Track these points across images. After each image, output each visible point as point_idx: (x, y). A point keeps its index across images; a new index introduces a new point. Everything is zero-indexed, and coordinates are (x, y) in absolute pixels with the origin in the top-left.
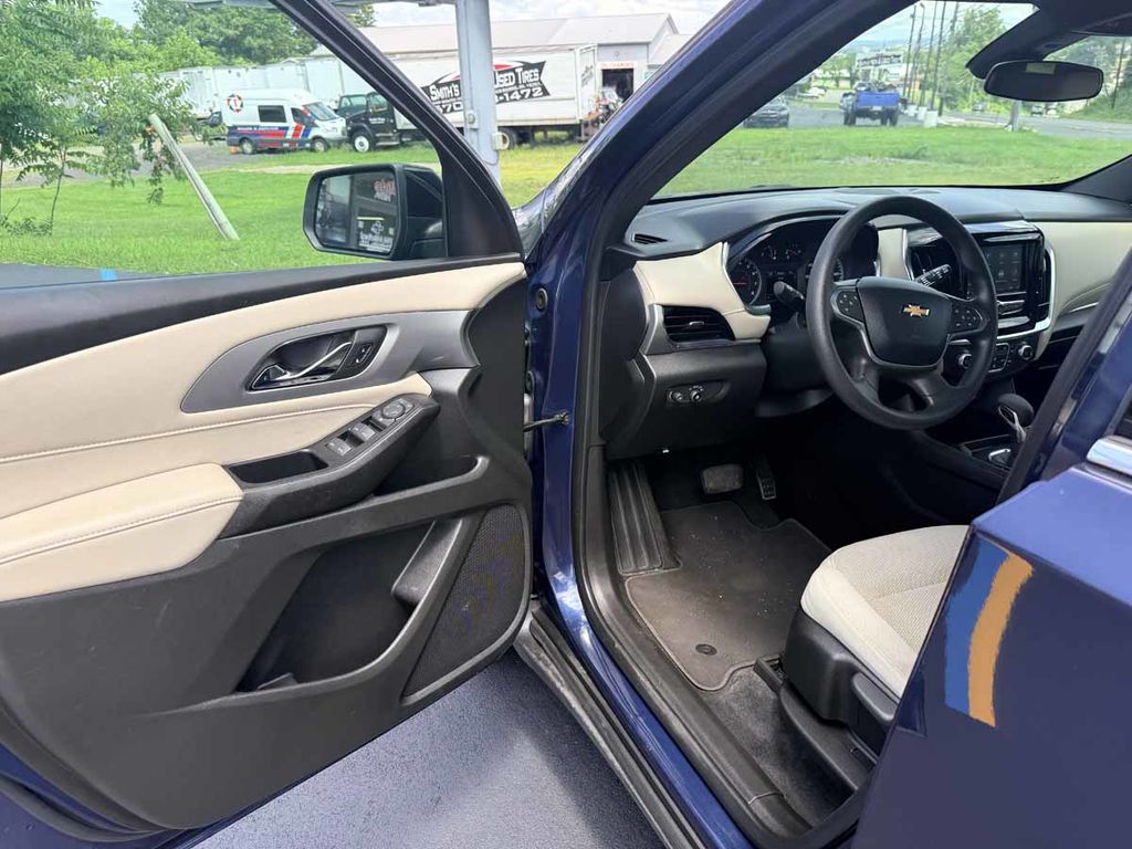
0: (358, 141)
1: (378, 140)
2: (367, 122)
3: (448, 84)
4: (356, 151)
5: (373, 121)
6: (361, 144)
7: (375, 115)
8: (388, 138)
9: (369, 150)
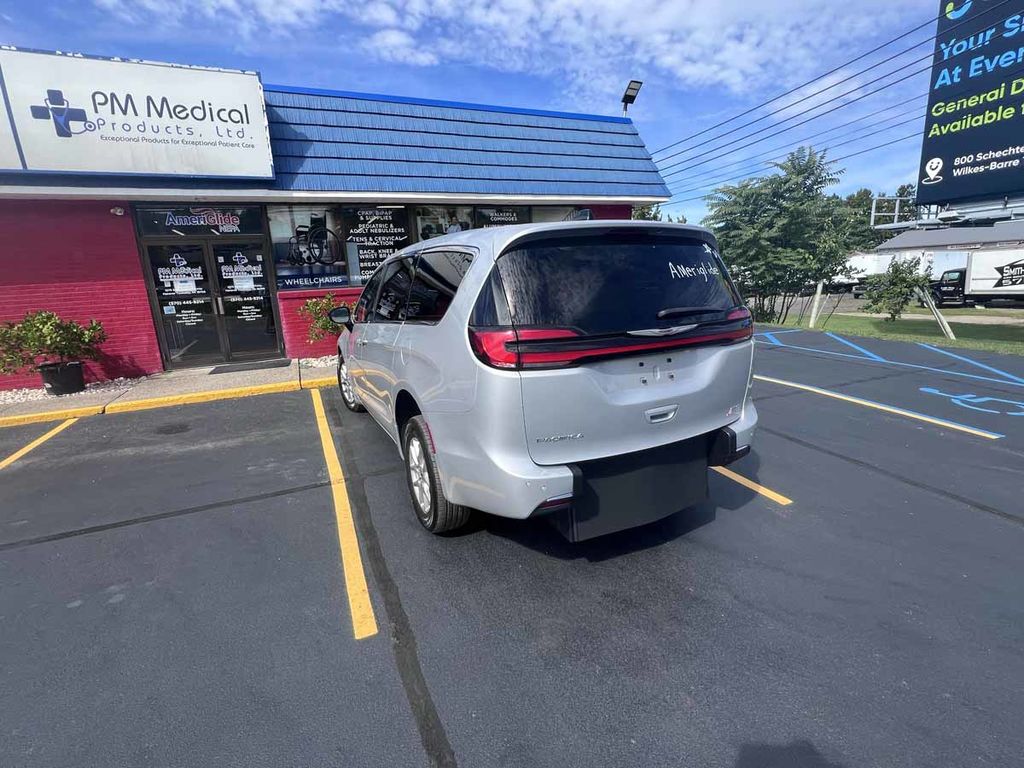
1: (944, 301)
5: (945, 289)
7: (947, 285)
8: (955, 300)
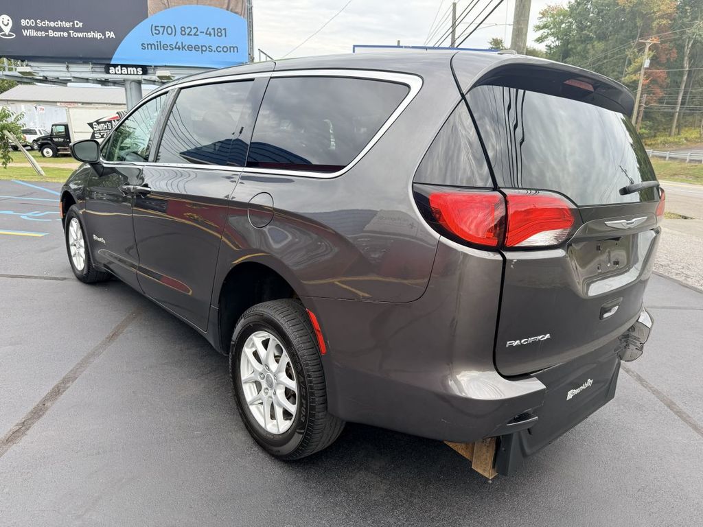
0: (45, 151)
1: (58, 150)
2: (51, 140)
3: (105, 122)
4: (44, 156)
5: (56, 140)
6: (48, 153)
7: (57, 137)
8: (66, 150)
9: (53, 156)
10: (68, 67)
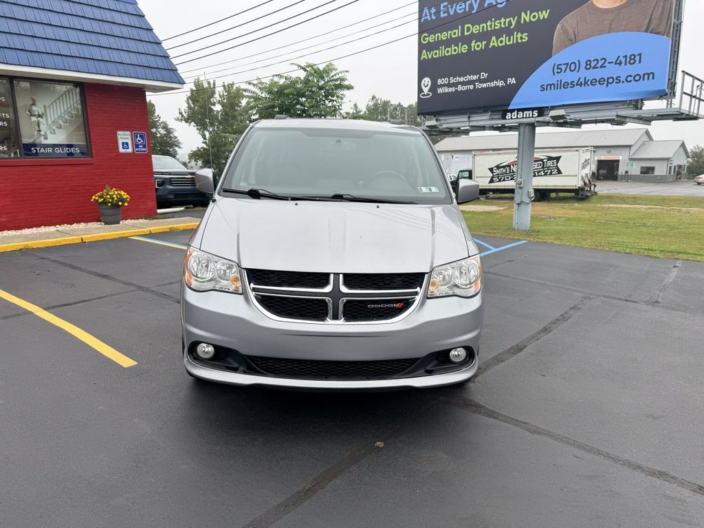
10: (469, 117)
